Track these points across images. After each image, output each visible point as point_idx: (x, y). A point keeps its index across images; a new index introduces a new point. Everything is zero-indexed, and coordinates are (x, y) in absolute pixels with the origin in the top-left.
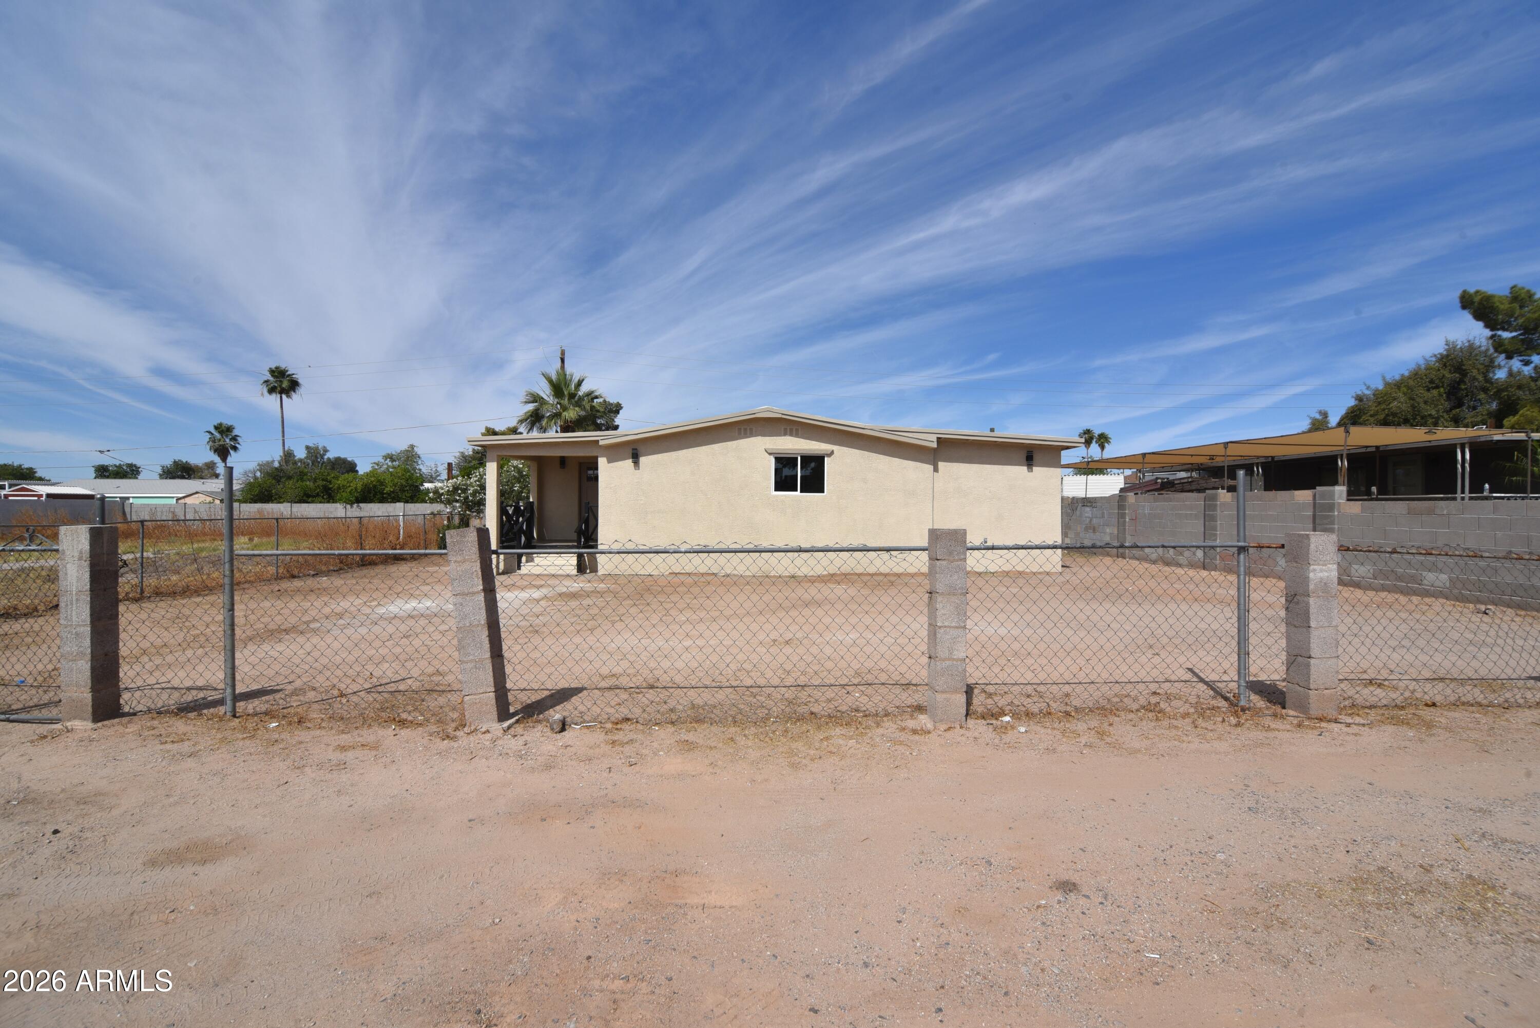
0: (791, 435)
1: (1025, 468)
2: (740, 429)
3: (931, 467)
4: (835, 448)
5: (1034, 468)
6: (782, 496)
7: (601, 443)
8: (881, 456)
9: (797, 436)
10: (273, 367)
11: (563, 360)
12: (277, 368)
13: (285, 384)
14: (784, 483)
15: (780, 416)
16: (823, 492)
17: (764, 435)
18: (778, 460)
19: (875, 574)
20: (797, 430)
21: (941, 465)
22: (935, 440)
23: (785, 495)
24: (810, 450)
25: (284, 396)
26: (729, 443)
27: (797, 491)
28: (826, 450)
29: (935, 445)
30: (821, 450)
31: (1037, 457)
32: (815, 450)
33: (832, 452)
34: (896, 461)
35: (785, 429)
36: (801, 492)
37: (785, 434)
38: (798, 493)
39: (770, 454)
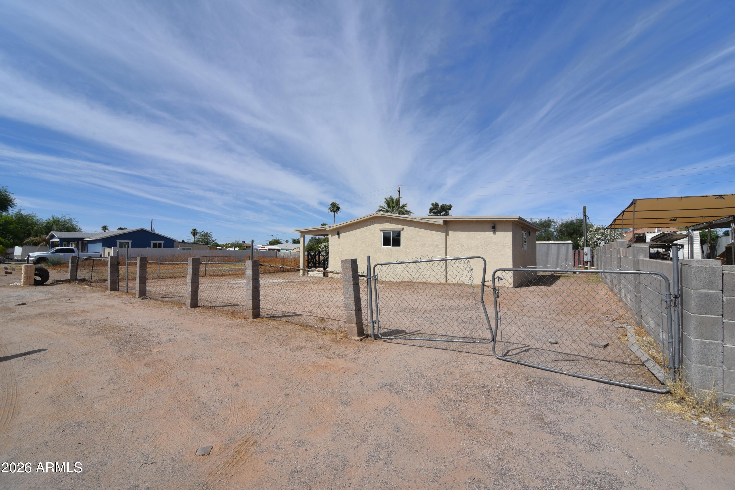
0: (388, 223)
1: (492, 233)
2: (370, 221)
3: (444, 234)
4: (404, 227)
5: (497, 232)
6: (385, 248)
7: (327, 229)
8: (423, 230)
9: (390, 223)
10: (332, 203)
11: (399, 191)
12: (333, 203)
13: (335, 208)
14: (386, 242)
15: (381, 215)
16: (400, 246)
17: (378, 223)
18: (384, 233)
19: (410, 282)
20: (390, 220)
21: (450, 233)
22: (442, 221)
23: (386, 248)
24: (394, 228)
25: (335, 213)
26: (367, 227)
27: (390, 246)
28: (400, 228)
29: (442, 224)
30: (399, 228)
31: (497, 227)
32: (396, 228)
33: (403, 229)
34: (429, 232)
35: (386, 220)
36: (392, 246)
37: (386, 223)
38: (391, 247)
39: (381, 231)
